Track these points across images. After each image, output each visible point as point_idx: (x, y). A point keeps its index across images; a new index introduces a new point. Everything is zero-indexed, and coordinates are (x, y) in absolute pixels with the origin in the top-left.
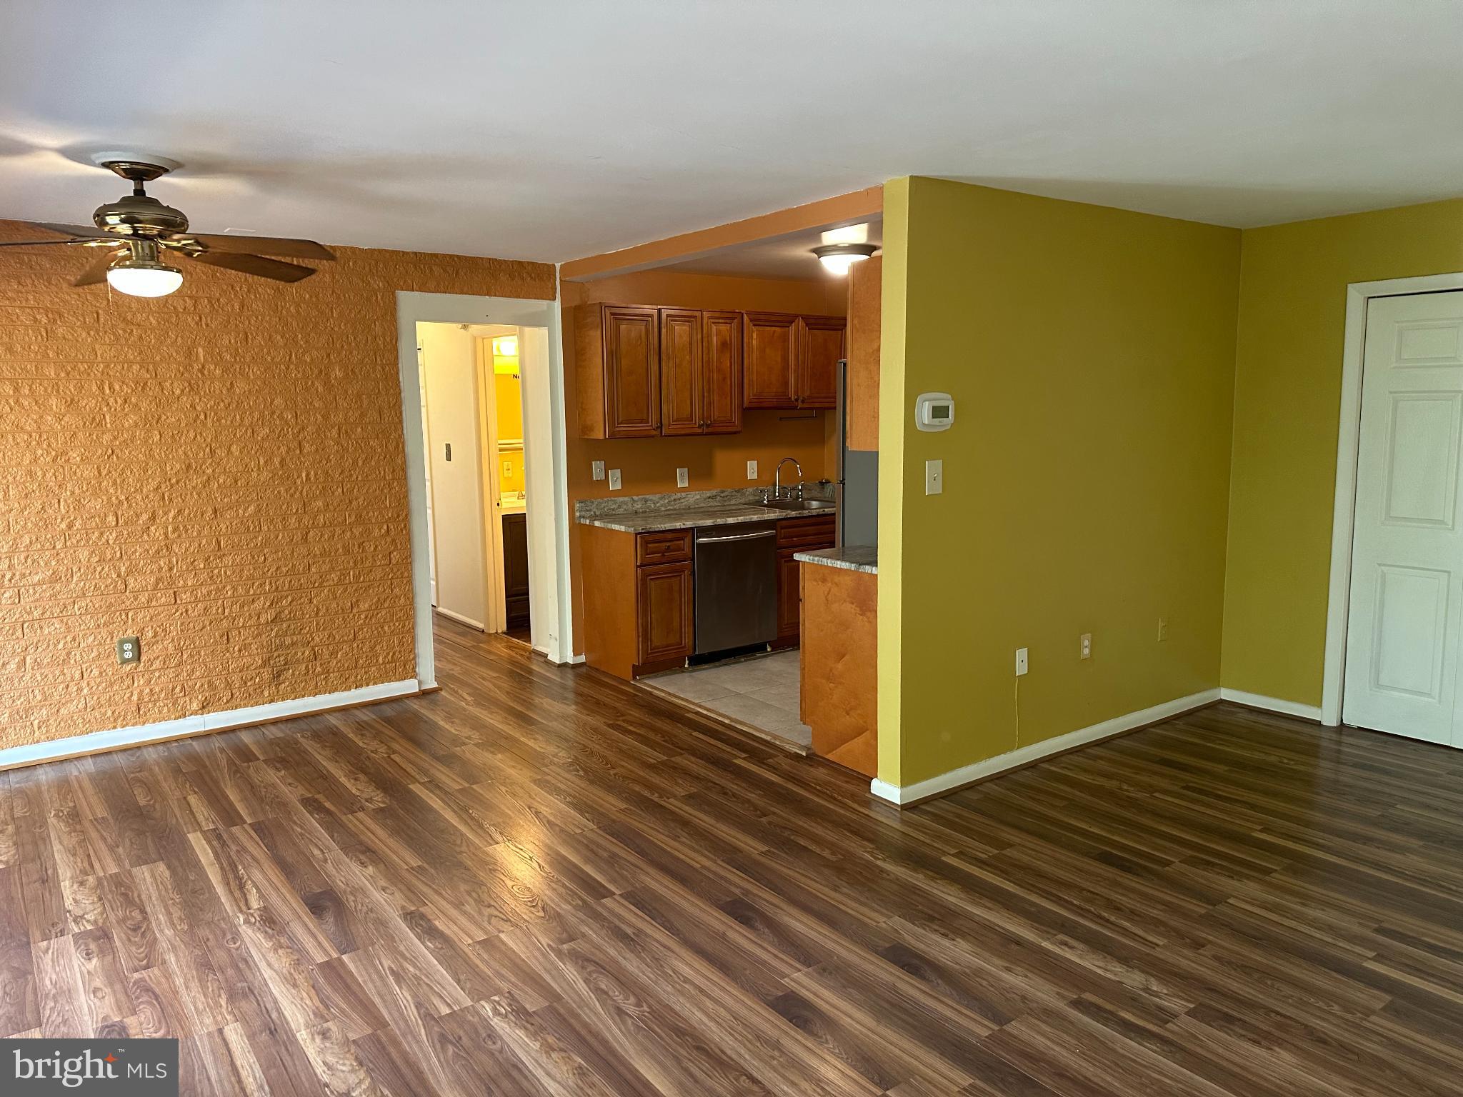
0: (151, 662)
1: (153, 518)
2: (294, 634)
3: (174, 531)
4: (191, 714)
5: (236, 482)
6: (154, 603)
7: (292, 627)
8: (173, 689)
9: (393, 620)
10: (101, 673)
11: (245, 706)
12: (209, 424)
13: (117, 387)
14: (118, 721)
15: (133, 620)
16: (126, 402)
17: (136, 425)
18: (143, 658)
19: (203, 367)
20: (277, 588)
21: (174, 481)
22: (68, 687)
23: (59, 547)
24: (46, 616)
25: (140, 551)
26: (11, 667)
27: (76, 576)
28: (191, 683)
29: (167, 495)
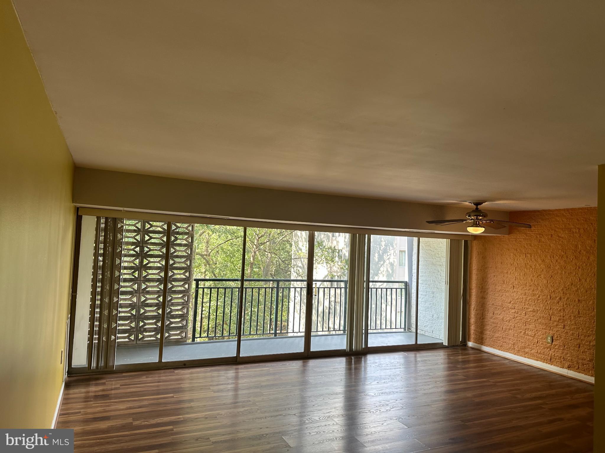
0: (556, 345)
1: (560, 299)
3: (566, 304)
4: (565, 368)
5: (587, 292)
6: (558, 327)
8: (561, 357)
10: (542, 343)
12: (580, 271)
13: (555, 257)
14: (544, 360)
15: (552, 330)
16: (556, 261)
17: (558, 269)
18: (553, 343)
19: (580, 251)
21: (567, 288)
22: (534, 344)
23: (536, 302)
24: (531, 321)
25: (555, 308)
26: (522, 333)
27: (539, 312)
28: (566, 357)
29: (565, 292)
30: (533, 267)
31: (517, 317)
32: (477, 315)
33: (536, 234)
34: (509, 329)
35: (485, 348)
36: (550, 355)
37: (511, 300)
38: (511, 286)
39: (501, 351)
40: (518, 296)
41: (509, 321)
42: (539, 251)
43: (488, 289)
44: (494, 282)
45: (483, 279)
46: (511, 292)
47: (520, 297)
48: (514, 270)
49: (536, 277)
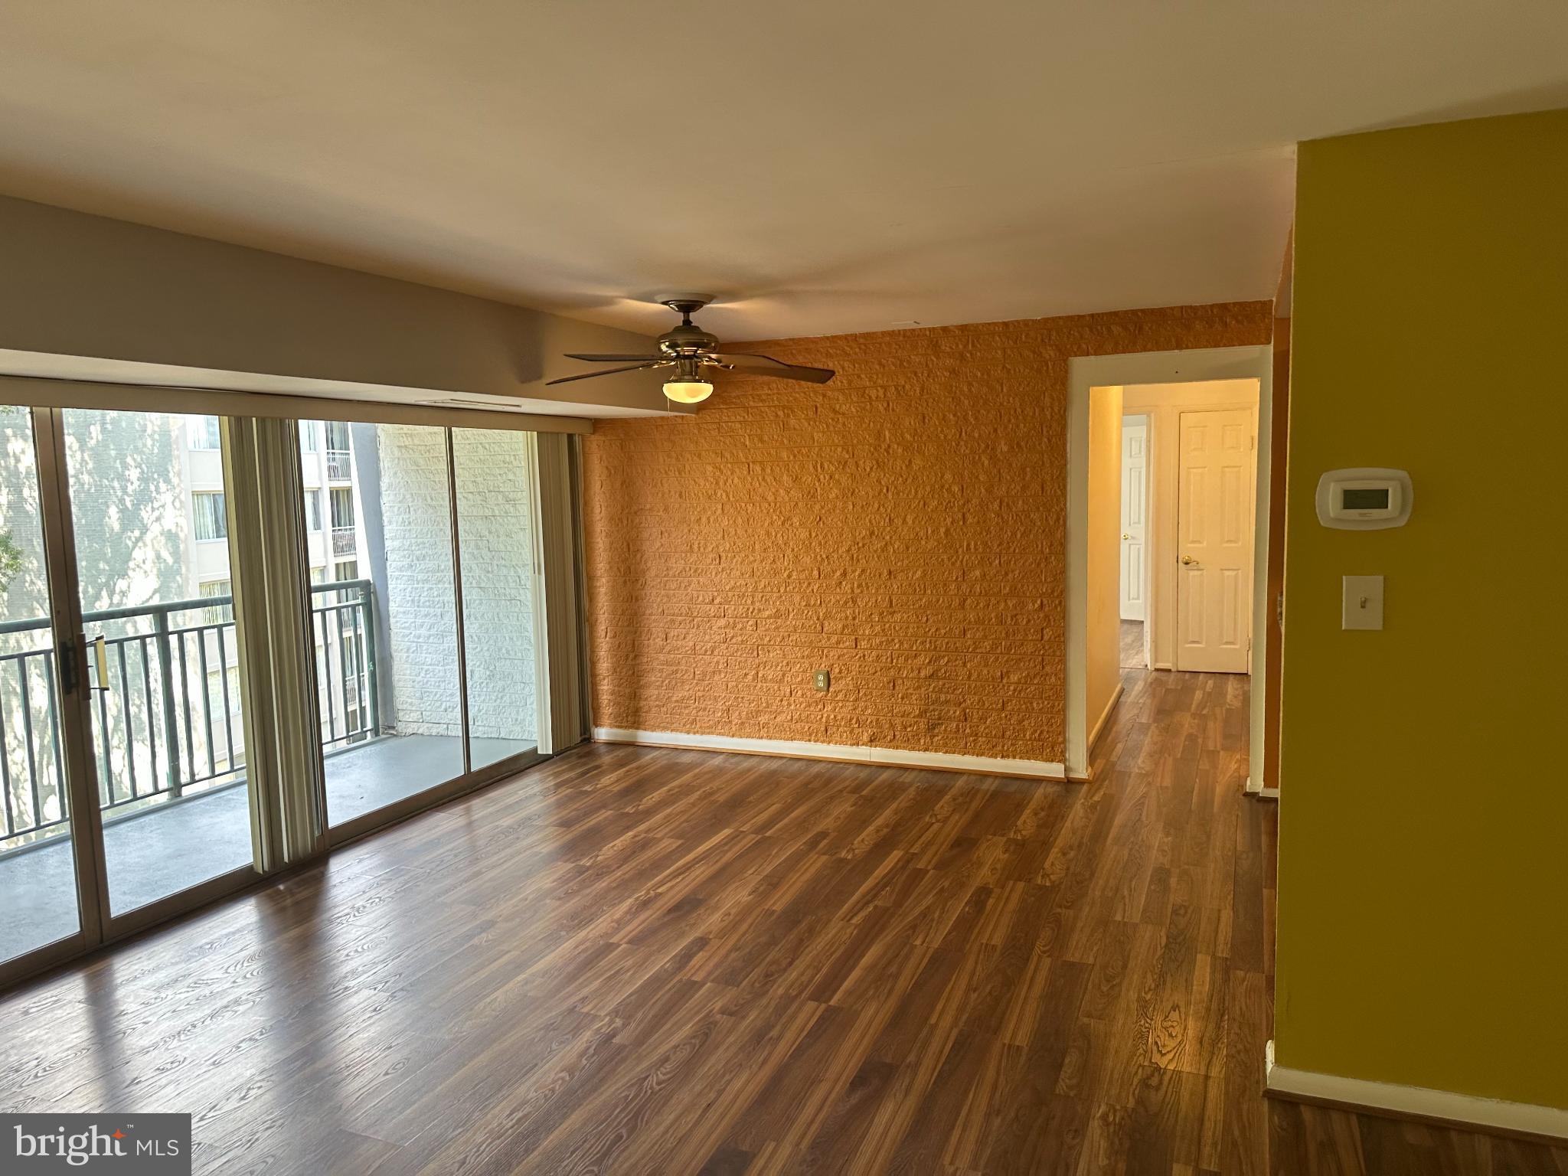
0: (837, 693)
1: (844, 574)
2: (948, 693)
3: (858, 587)
4: (863, 745)
5: (908, 548)
6: (841, 645)
7: (947, 686)
8: (851, 720)
9: (1042, 698)
10: (803, 695)
11: (904, 748)
12: (890, 497)
13: (826, 467)
14: (810, 736)
15: (826, 656)
16: (831, 477)
17: (837, 497)
18: (831, 689)
19: (889, 446)
20: (936, 647)
21: (860, 545)
22: (782, 700)
23: (782, 591)
24: (772, 643)
25: (833, 601)
26: (750, 677)
27: (791, 615)
28: (864, 718)
29: (855, 556)
30: (771, 498)
31: (733, 637)
32: (616, 648)
33: (774, 406)
34: (714, 672)
35: (647, 737)
36: (824, 720)
37: (716, 594)
38: (711, 556)
39: (694, 733)
40: (732, 582)
41: (712, 652)
42: (784, 455)
43: (644, 572)
44: (661, 550)
45: (628, 545)
46: (714, 573)
47: (738, 584)
48: (719, 511)
49: (780, 523)
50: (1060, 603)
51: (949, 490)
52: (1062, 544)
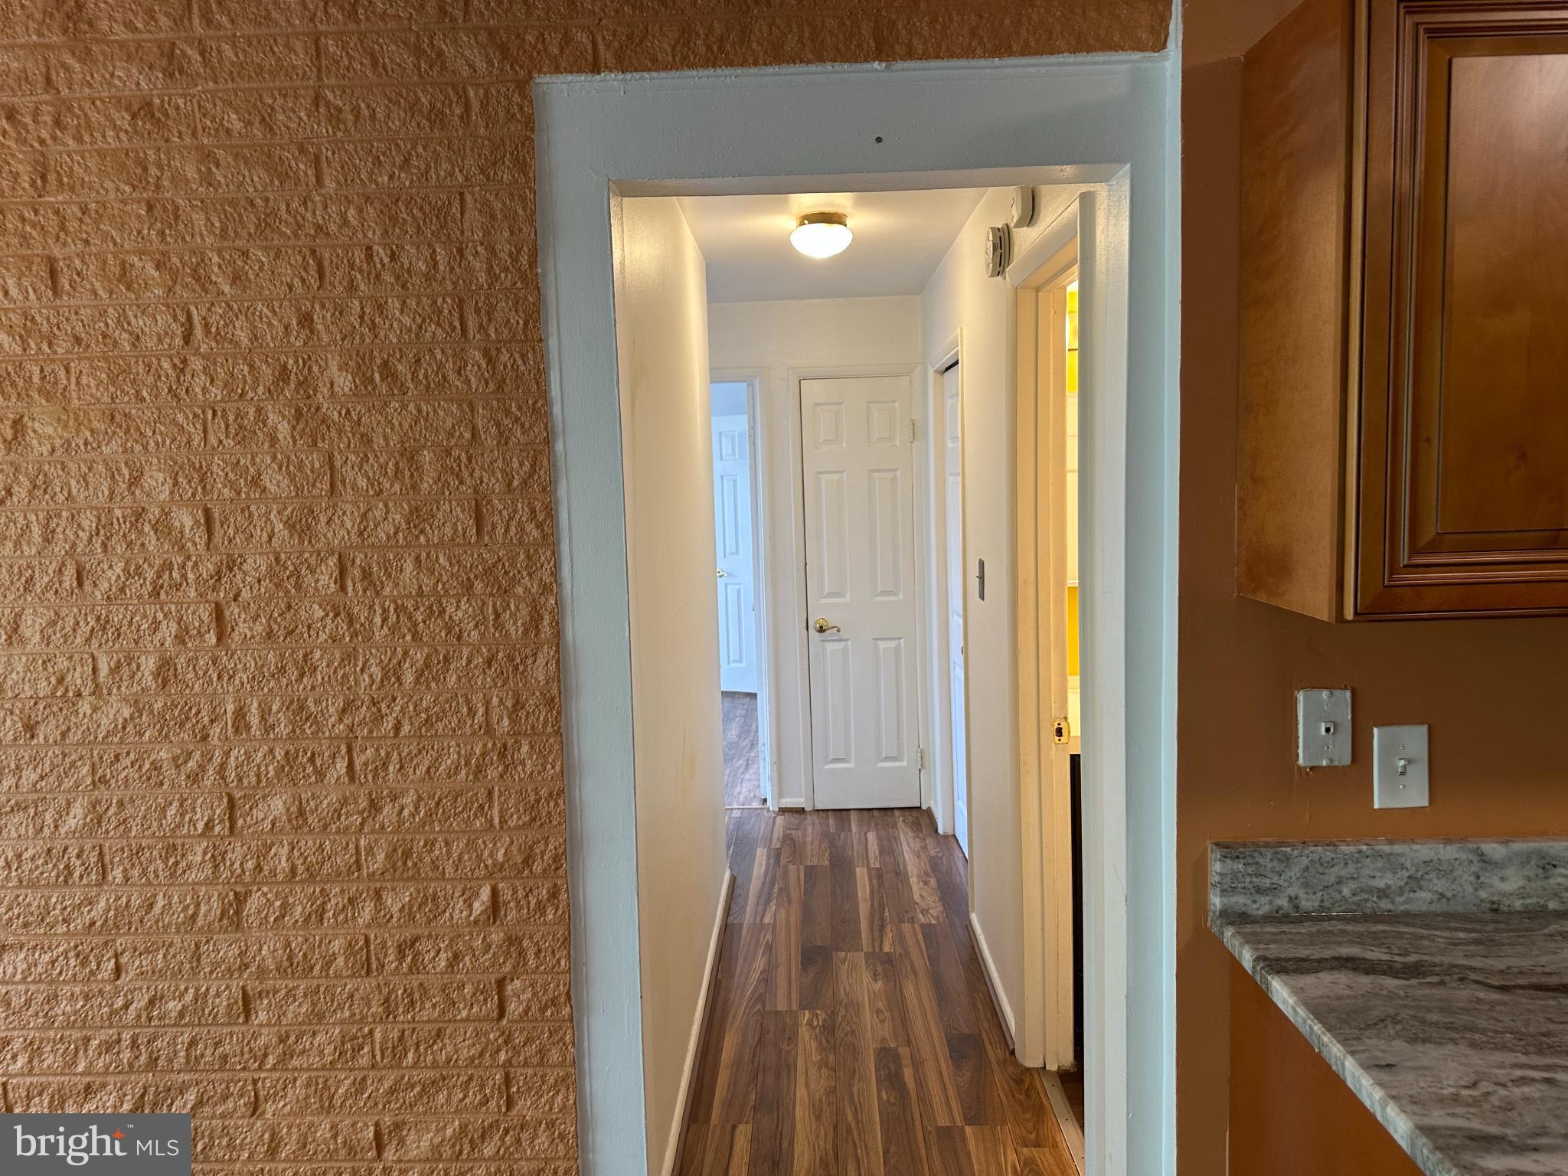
50: (554, 895)
51: (163, 527)
52: (550, 702)
